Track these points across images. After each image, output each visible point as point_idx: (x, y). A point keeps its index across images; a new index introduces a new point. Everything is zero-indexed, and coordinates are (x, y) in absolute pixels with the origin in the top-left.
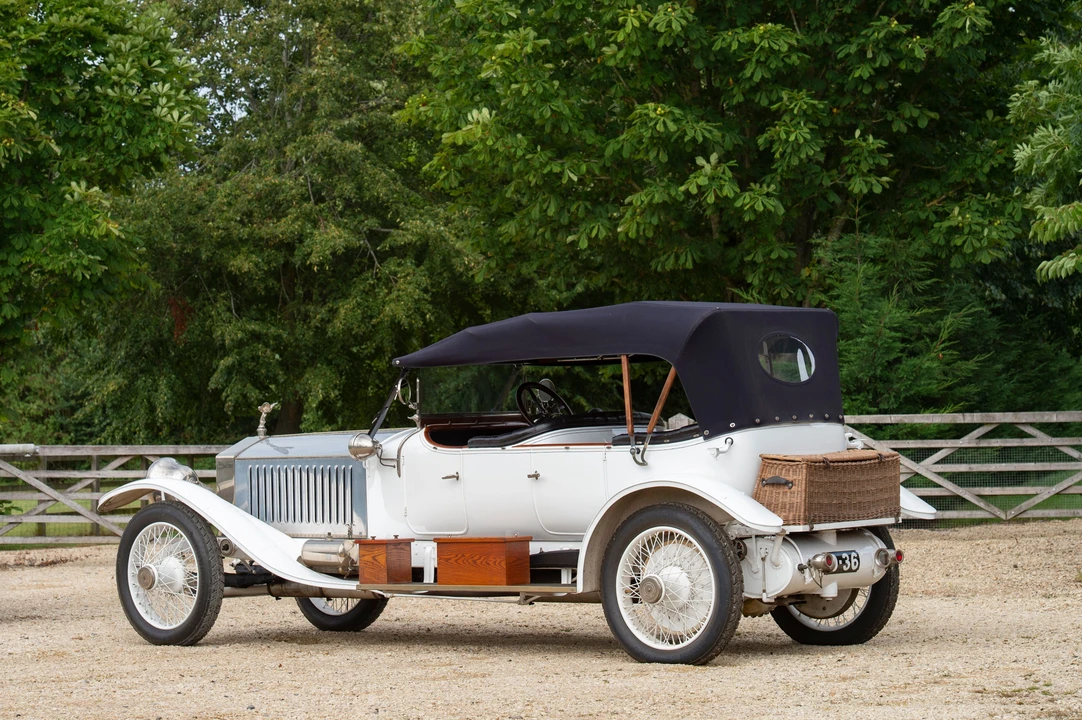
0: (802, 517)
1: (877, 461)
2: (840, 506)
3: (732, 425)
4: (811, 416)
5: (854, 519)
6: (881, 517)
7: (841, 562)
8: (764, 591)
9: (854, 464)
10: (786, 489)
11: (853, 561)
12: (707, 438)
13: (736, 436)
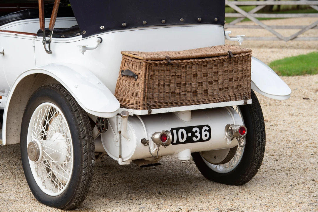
0: (141, 103)
1: (226, 57)
2: (185, 93)
3: (103, 27)
4: (182, 20)
5: (199, 103)
6: (229, 100)
7: (190, 135)
8: (120, 157)
9: (200, 60)
10: (133, 80)
11: (204, 133)
12: (84, 36)
13: (105, 36)
